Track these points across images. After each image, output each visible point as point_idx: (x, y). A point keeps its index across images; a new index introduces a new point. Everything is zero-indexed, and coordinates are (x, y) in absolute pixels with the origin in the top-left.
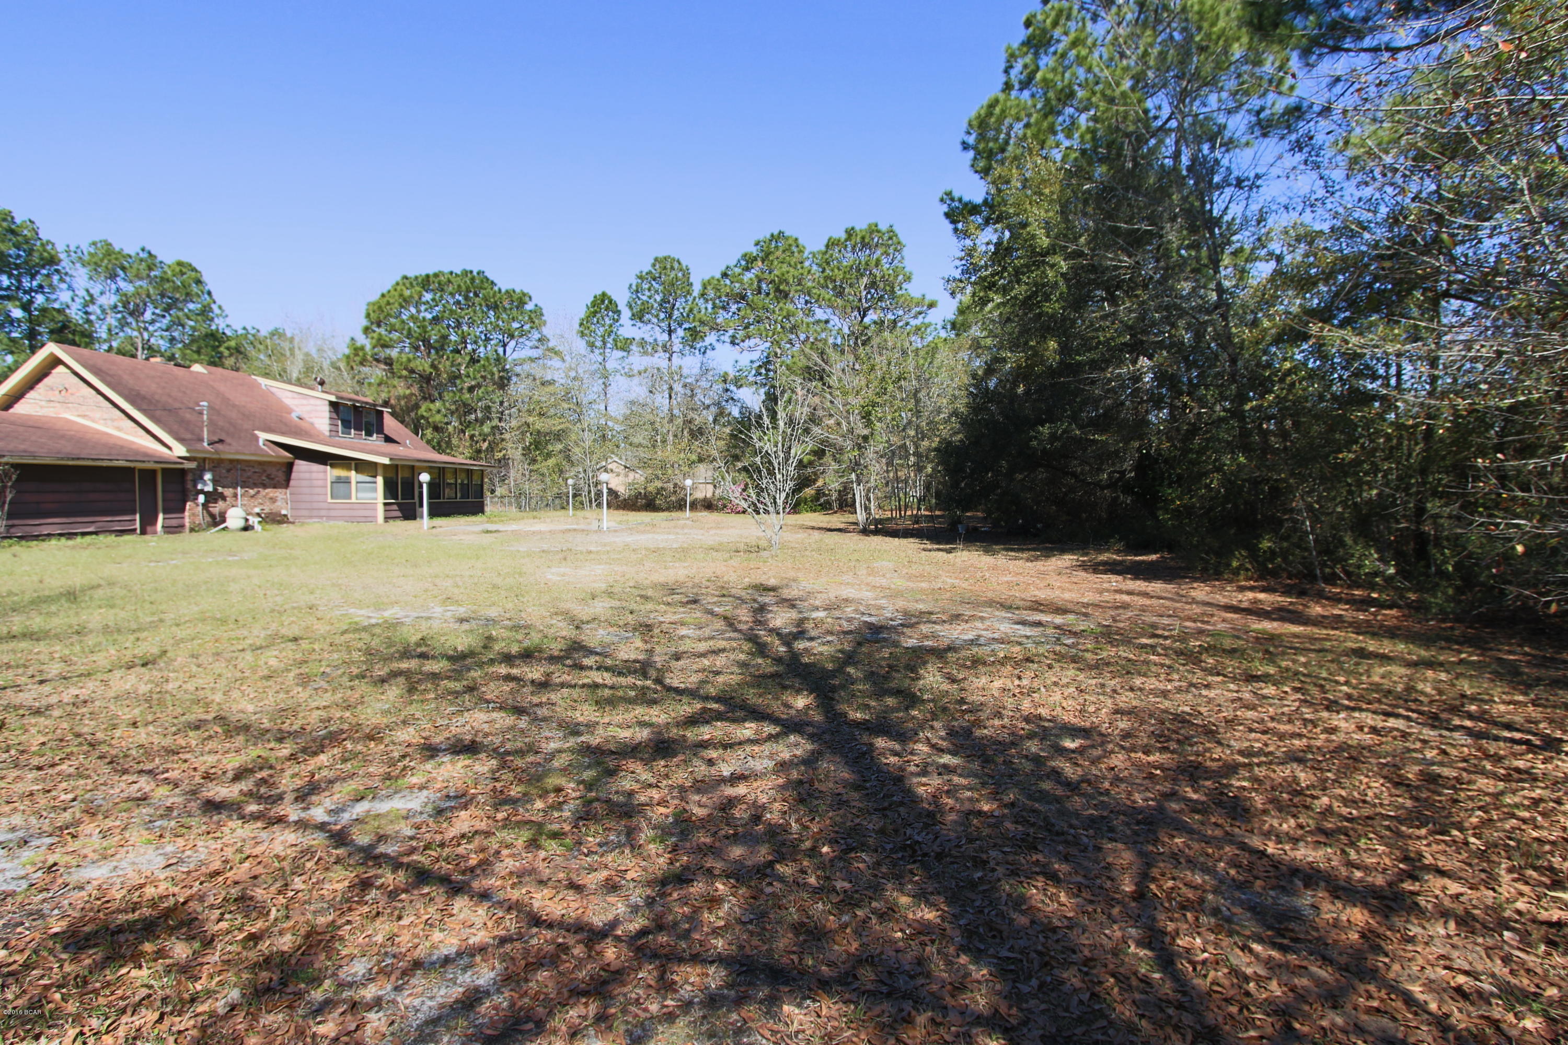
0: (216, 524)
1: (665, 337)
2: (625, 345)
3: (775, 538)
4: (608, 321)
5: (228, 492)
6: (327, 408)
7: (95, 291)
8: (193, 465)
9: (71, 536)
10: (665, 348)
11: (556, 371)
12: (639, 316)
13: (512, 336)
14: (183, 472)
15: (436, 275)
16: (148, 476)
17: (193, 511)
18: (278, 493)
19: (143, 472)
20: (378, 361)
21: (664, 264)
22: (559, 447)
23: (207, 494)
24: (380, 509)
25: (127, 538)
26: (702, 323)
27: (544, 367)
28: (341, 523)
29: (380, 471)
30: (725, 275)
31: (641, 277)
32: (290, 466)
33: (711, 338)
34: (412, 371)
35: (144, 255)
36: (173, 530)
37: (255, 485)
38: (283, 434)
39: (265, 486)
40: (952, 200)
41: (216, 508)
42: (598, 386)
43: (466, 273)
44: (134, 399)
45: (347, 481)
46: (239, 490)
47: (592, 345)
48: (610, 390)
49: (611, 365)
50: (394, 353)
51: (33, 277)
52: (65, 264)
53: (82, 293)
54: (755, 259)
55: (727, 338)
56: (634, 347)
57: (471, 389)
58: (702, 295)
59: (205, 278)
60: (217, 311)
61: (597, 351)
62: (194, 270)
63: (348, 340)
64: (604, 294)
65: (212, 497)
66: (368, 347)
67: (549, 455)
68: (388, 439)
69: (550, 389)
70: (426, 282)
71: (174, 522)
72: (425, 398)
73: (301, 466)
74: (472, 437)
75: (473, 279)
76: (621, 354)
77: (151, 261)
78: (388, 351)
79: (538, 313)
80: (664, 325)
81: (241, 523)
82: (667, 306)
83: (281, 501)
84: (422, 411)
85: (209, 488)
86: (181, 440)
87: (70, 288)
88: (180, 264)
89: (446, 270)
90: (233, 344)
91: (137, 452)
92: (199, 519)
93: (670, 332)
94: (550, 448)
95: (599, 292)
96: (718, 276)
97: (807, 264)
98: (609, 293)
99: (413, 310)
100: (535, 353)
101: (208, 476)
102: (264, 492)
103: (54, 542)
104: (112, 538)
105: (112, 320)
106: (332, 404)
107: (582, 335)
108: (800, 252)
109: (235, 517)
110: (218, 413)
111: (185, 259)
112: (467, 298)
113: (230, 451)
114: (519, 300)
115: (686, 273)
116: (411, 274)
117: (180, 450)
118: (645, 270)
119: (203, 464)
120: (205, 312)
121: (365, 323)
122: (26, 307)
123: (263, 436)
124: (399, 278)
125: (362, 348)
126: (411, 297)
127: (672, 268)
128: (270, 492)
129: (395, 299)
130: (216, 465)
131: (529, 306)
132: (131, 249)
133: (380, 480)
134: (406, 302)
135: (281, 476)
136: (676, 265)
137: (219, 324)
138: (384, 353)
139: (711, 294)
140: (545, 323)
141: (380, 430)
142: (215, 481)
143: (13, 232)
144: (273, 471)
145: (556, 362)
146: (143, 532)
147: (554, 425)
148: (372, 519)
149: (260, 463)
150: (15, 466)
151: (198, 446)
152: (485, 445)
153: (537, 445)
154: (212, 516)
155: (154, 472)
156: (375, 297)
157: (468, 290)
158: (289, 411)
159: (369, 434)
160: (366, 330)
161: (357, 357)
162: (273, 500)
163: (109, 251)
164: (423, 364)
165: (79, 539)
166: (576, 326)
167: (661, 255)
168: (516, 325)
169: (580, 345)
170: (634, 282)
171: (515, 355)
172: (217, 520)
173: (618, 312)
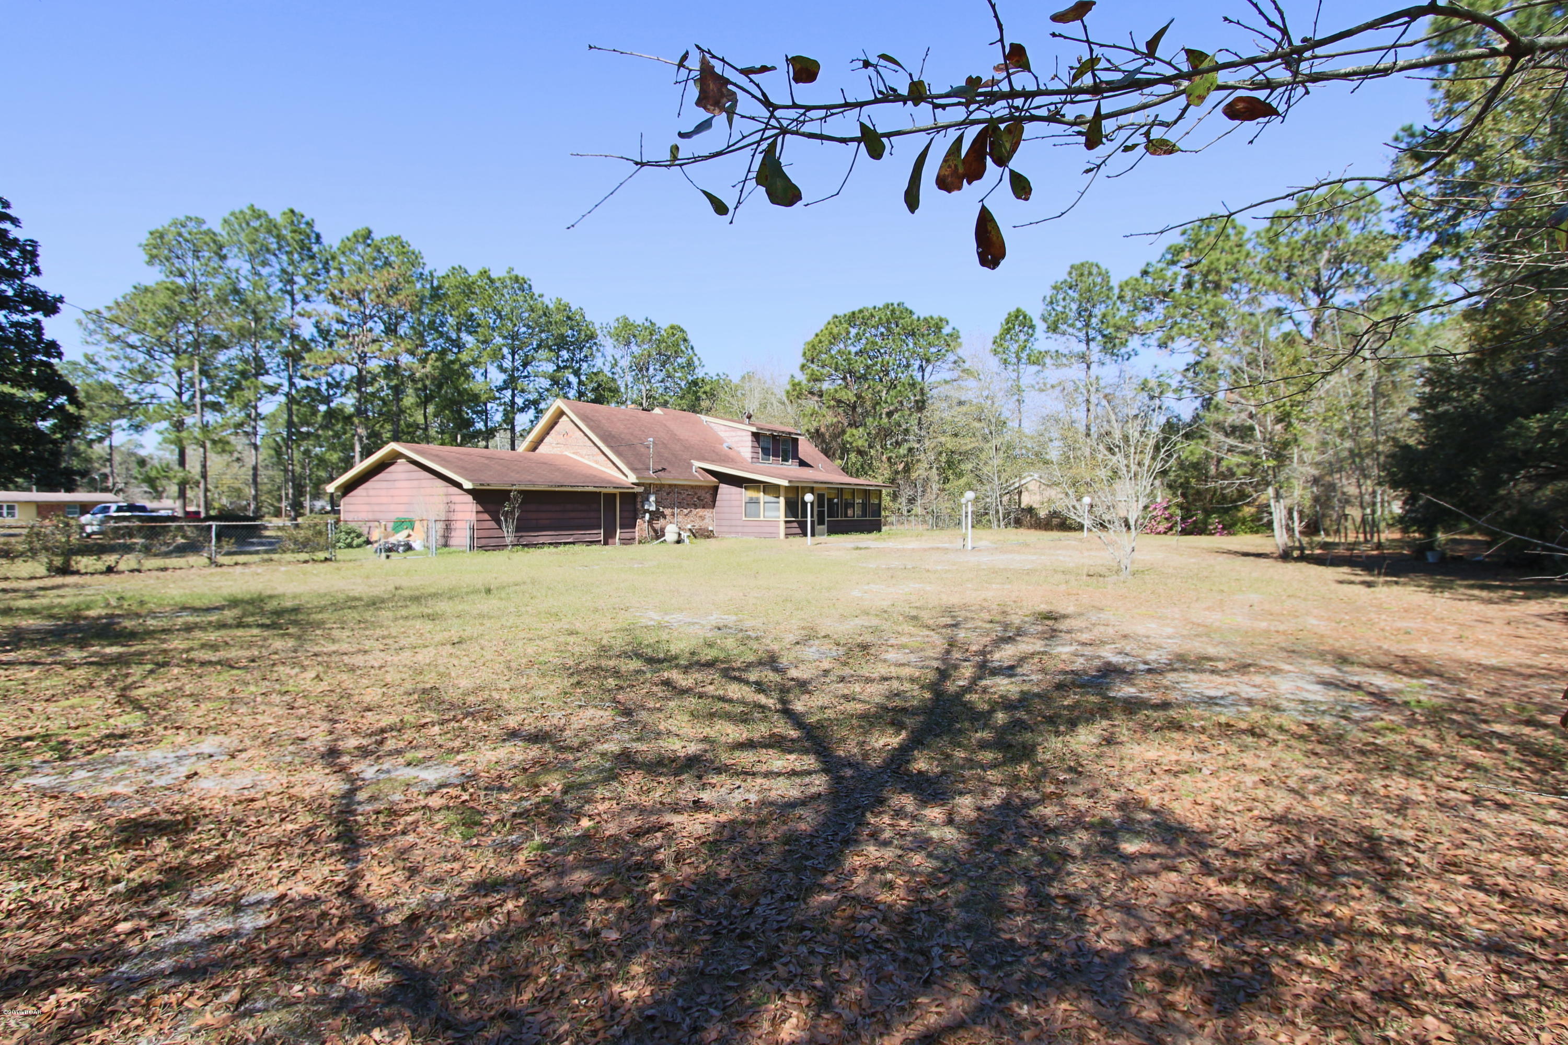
0: (658, 538)
1: (1083, 347)
2: (1037, 360)
3: (1125, 562)
4: (1022, 337)
5: (667, 512)
6: (749, 438)
7: (618, 357)
8: (641, 489)
9: (557, 544)
10: (1083, 357)
11: (970, 390)
12: (1053, 328)
13: (928, 361)
14: (635, 495)
15: (861, 311)
16: (610, 497)
17: (642, 526)
18: (707, 513)
19: (606, 495)
20: (812, 393)
21: (1081, 271)
22: (969, 466)
23: (650, 512)
24: (782, 526)
25: (594, 547)
26: (1118, 329)
27: (960, 388)
28: (752, 538)
29: (782, 492)
30: (1145, 273)
31: (1055, 288)
32: (716, 489)
33: (1135, 342)
34: (839, 402)
35: (647, 324)
36: (627, 541)
37: (688, 506)
38: (713, 461)
39: (696, 507)
40: (1412, 135)
41: (658, 525)
42: (1012, 404)
43: (887, 306)
44: (607, 438)
45: (757, 502)
46: (676, 510)
47: (1005, 362)
48: (1024, 408)
49: (1025, 381)
50: (825, 386)
51: (581, 349)
52: (600, 338)
53: (610, 358)
54: (1182, 250)
55: (1153, 341)
56: (1048, 361)
57: (890, 414)
58: (1120, 298)
59: (689, 337)
60: (697, 363)
61: (1010, 368)
62: (682, 331)
63: (788, 378)
64: (1018, 311)
65: (656, 515)
66: (804, 382)
67: (960, 475)
68: (803, 464)
69: (964, 409)
70: (852, 319)
71: (628, 536)
72: (850, 425)
73: (724, 489)
74: (889, 459)
75: (893, 311)
76: (1035, 368)
77: (652, 329)
78: (818, 385)
79: (955, 335)
80: (1082, 335)
81: (675, 537)
82: (1084, 314)
83: (707, 518)
84: (847, 437)
85: (653, 508)
86: (633, 469)
87: (603, 355)
88: (672, 327)
89: (870, 306)
90: (707, 388)
91: (603, 480)
92: (645, 534)
93: (1088, 341)
94: (963, 467)
95: (1012, 310)
96: (1138, 275)
97: (1249, 246)
98: (1023, 309)
99: (842, 346)
100: (948, 376)
101: (652, 498)
102: (694, 511)
103: (546, 549)
104: (584, 547)
105: (629, 379)
106: (754, 434)
107: (995, 352)
108: (1239, 233)
109: (671, 532)
110: (665, 445)
111: (675, 323)
112: (888, 329)
113: (668, 479)
114: (936, 326)
115: (1106, 276)
116: (840, 313)
117: (632, 478)
118: (1061, 279)
119: (649, 488)
120: (690, 364)
121: (802, 360)
122: (577, 373)
123: (697, 464)
124: (830, 318)
125: (799, 384)
126: (839, 334)
127: (1090, 274)
128: (700, 512)
129: (826, 339)
130: (659, 488)
131: (946, 330)
132: (640, 321)
133: (782, 500)
134: (835, 338)
135: (708, 497)
136: (1095, 271)
137: (700, 373)
138: (817, 387)
139: (1128, 295)
140: (960, 345)
141: (795, 456)
142: (657, 502)
143: (569, 318)
144: (701, 493)
145: (971, 383)
146: (606, 543)
147: (968, 444)
148: (774, 535)
149: (692, 487)
150: (521, 492)
151: (646, 474)
152: (901, 467)
153: (950, 464)
154: (655, 531)
155: (614, 495)
156: (810, 337)
157: (888, 321)
158: (721, 441)
159: (785, 459)
160: (803, 367)
161: (796, 393)
162: (702, 518)
163: (626, 324)
164: (849, 396)
165: (561, 548)
166: (990, 346)
167: (1077, 262)
168: (933, 350)
169: (993, 363)
170: (1049, 293)
171: (933, 379)
172: (659, 535)
173: (1032, 327)
